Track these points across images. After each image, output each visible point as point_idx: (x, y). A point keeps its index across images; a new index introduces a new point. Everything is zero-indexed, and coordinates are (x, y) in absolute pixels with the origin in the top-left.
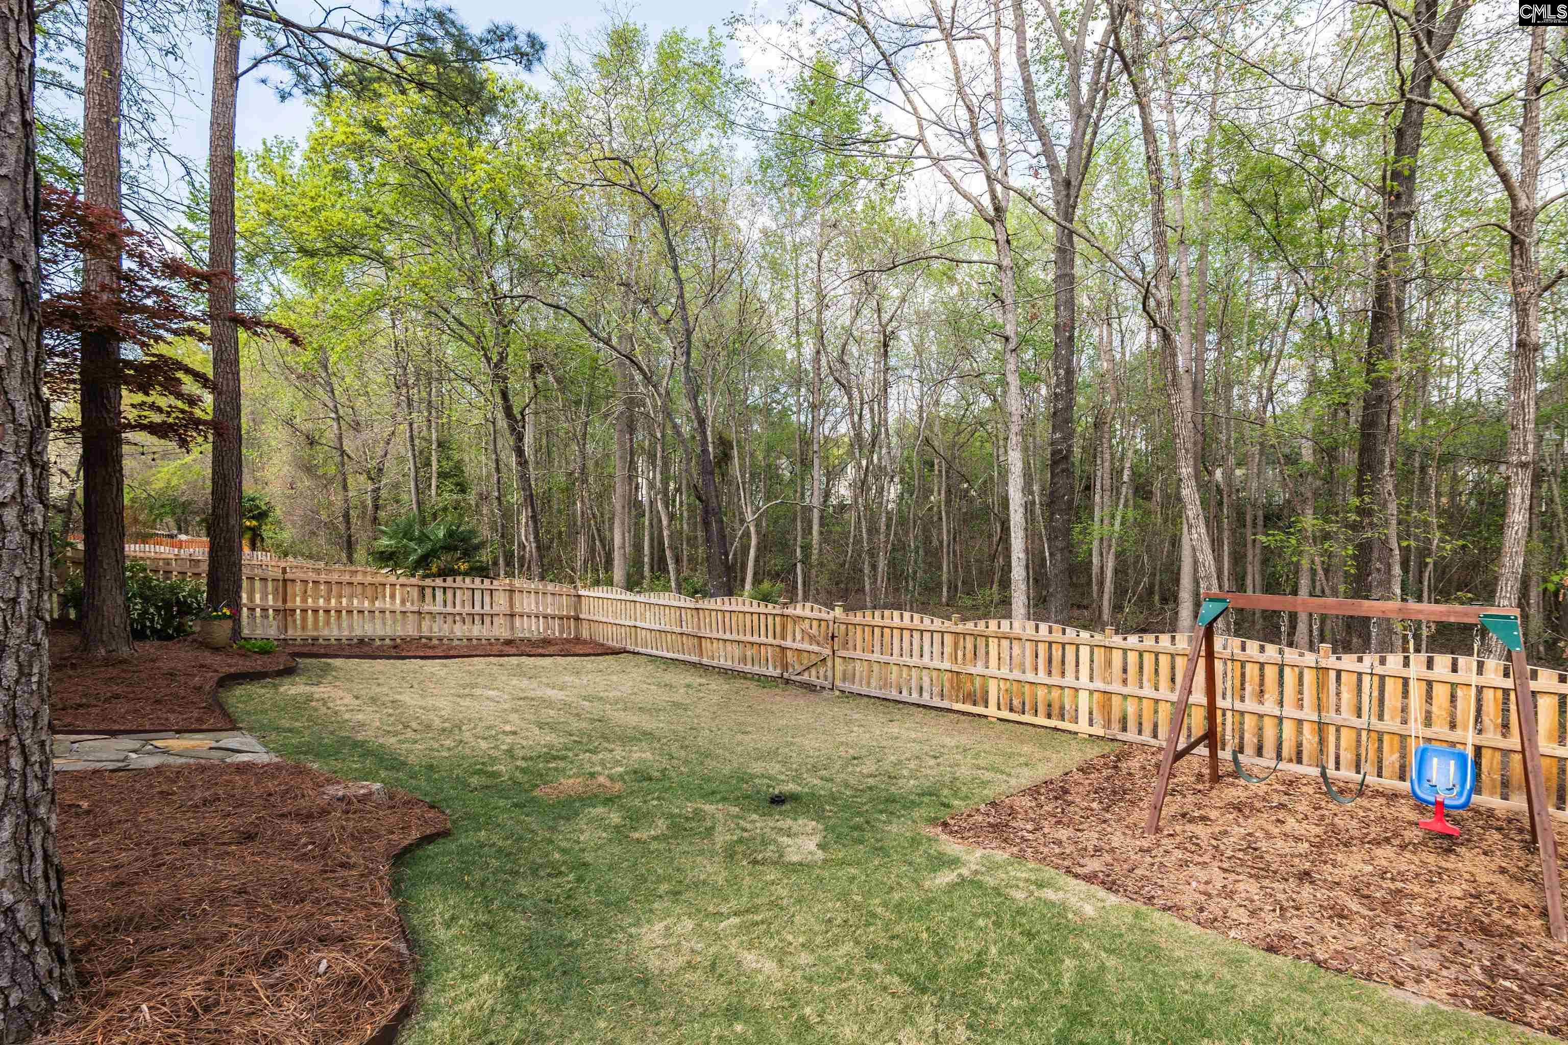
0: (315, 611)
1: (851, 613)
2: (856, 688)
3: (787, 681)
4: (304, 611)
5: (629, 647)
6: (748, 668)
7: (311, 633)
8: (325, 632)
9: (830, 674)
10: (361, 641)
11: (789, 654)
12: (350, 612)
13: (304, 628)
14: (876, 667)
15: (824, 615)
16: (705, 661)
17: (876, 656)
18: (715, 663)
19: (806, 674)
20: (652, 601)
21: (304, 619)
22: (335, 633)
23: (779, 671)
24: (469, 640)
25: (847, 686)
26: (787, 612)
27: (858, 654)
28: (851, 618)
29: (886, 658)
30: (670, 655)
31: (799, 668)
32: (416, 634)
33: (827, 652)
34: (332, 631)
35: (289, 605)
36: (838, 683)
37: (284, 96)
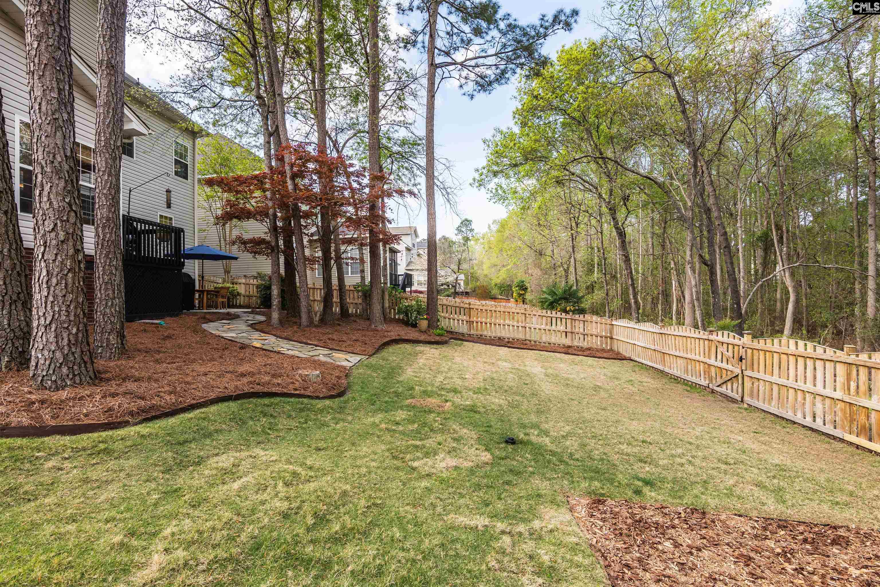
0: (481, 323)
1: (756, 341)
2: (760, 405)
3: (713, 392)
4: (477, 322)
5: (633, 357)
6: (689, 378)
7: (480, 333)
8: (485, 333)
9: (740, 390)
10: (499, 338)
11: (713, 369)
12: (495, 324)
13: (477, 330)
14: (775, 388)
15: (736, 341)
16: (667, 370)
17: (775, 379)
18: (670, 372)
19: (724, 386)
20: (642, 328)
21: (477, 326)
22: (489, 334)
23: (707, 382)
24: (549, 344)
25: (755, 403)
26: (711, 337)
27: (761, 375)
28: (755, 344)
29: (783, 381)
30: (650, 364)
31: (719, 381)
32: (523, 338)
33: (738, 371)
34: (488, 333)
35: (471, 319)
36: (746, 398)
37: (472, 97)
